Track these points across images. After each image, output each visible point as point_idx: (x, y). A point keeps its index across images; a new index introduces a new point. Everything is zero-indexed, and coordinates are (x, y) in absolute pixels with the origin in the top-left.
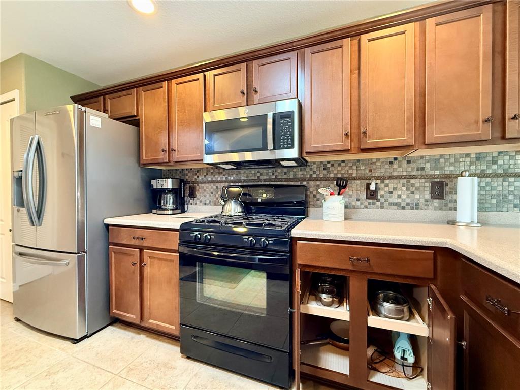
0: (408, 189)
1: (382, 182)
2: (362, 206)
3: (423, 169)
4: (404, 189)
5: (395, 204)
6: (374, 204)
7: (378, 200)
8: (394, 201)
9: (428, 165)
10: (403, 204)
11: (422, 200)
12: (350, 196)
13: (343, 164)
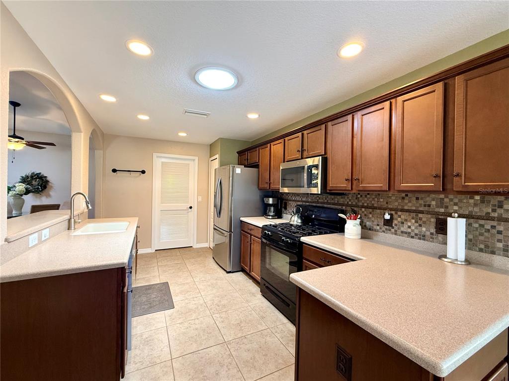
0: (416, 222)
1: (396, 213)
2: (381, 231)
3: (429, 206)
4: (413, 221)
5: (406, 233)
6: (390, 230)
7: (393, 228)
8: (405, 231)
9: (434, 203)
10: (412, 234)
11: (428, 233)
12: (373, 221)
13: (368, 196)
